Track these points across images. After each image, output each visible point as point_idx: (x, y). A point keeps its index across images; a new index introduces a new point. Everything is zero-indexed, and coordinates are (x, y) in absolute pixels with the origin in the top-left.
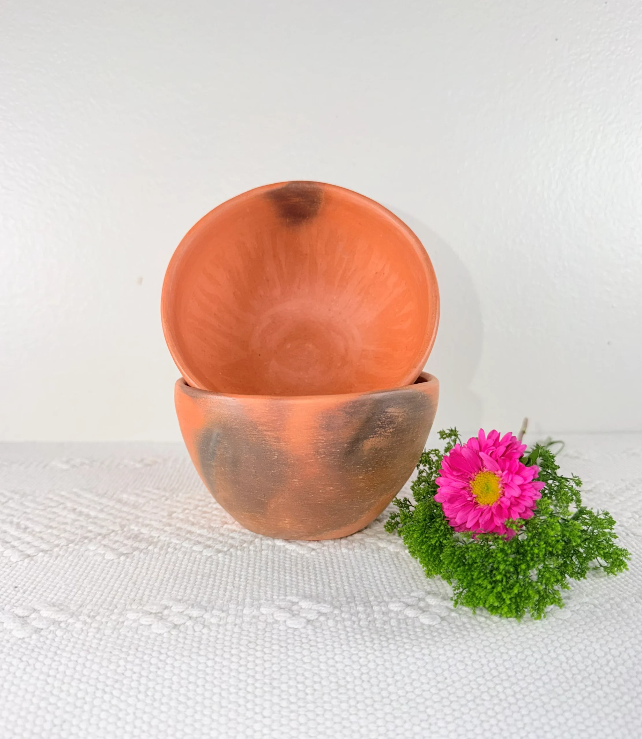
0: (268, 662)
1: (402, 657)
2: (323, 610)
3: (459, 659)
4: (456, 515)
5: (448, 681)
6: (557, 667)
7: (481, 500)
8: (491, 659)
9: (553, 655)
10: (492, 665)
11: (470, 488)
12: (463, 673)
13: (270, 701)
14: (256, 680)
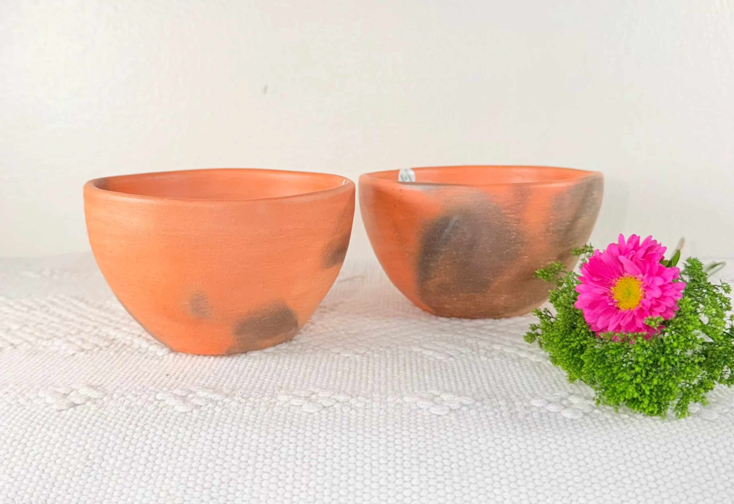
0: (414, 440)
1: (545, 443)
2: (465, 401)
3: (601, 448)
4: (597, 320)
5: (590, 466)
6: (699, 460)
7: (622, 305)
8: (633, 449)
9: (696, 449)
10: (634, 455)
11: (611, 293)
12: (605, 460)
13: (418, 472)
14: (404, 455)
